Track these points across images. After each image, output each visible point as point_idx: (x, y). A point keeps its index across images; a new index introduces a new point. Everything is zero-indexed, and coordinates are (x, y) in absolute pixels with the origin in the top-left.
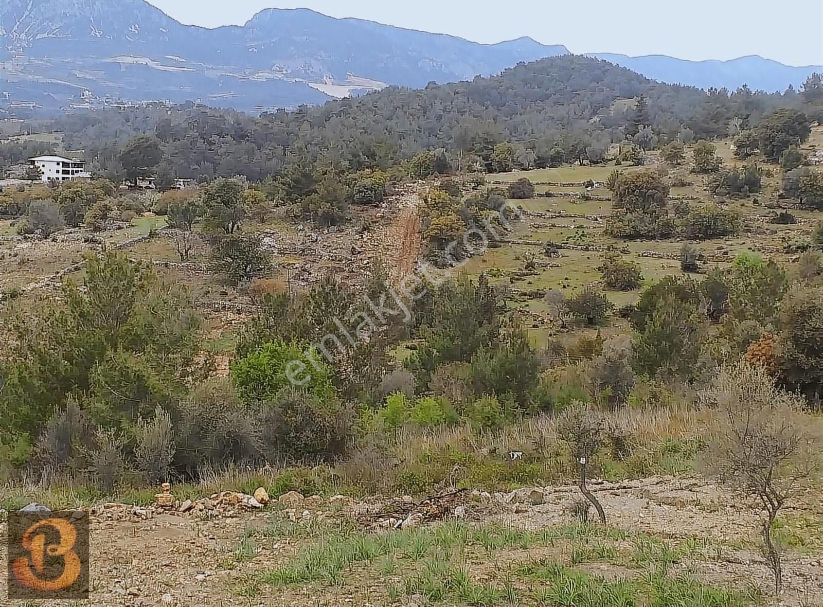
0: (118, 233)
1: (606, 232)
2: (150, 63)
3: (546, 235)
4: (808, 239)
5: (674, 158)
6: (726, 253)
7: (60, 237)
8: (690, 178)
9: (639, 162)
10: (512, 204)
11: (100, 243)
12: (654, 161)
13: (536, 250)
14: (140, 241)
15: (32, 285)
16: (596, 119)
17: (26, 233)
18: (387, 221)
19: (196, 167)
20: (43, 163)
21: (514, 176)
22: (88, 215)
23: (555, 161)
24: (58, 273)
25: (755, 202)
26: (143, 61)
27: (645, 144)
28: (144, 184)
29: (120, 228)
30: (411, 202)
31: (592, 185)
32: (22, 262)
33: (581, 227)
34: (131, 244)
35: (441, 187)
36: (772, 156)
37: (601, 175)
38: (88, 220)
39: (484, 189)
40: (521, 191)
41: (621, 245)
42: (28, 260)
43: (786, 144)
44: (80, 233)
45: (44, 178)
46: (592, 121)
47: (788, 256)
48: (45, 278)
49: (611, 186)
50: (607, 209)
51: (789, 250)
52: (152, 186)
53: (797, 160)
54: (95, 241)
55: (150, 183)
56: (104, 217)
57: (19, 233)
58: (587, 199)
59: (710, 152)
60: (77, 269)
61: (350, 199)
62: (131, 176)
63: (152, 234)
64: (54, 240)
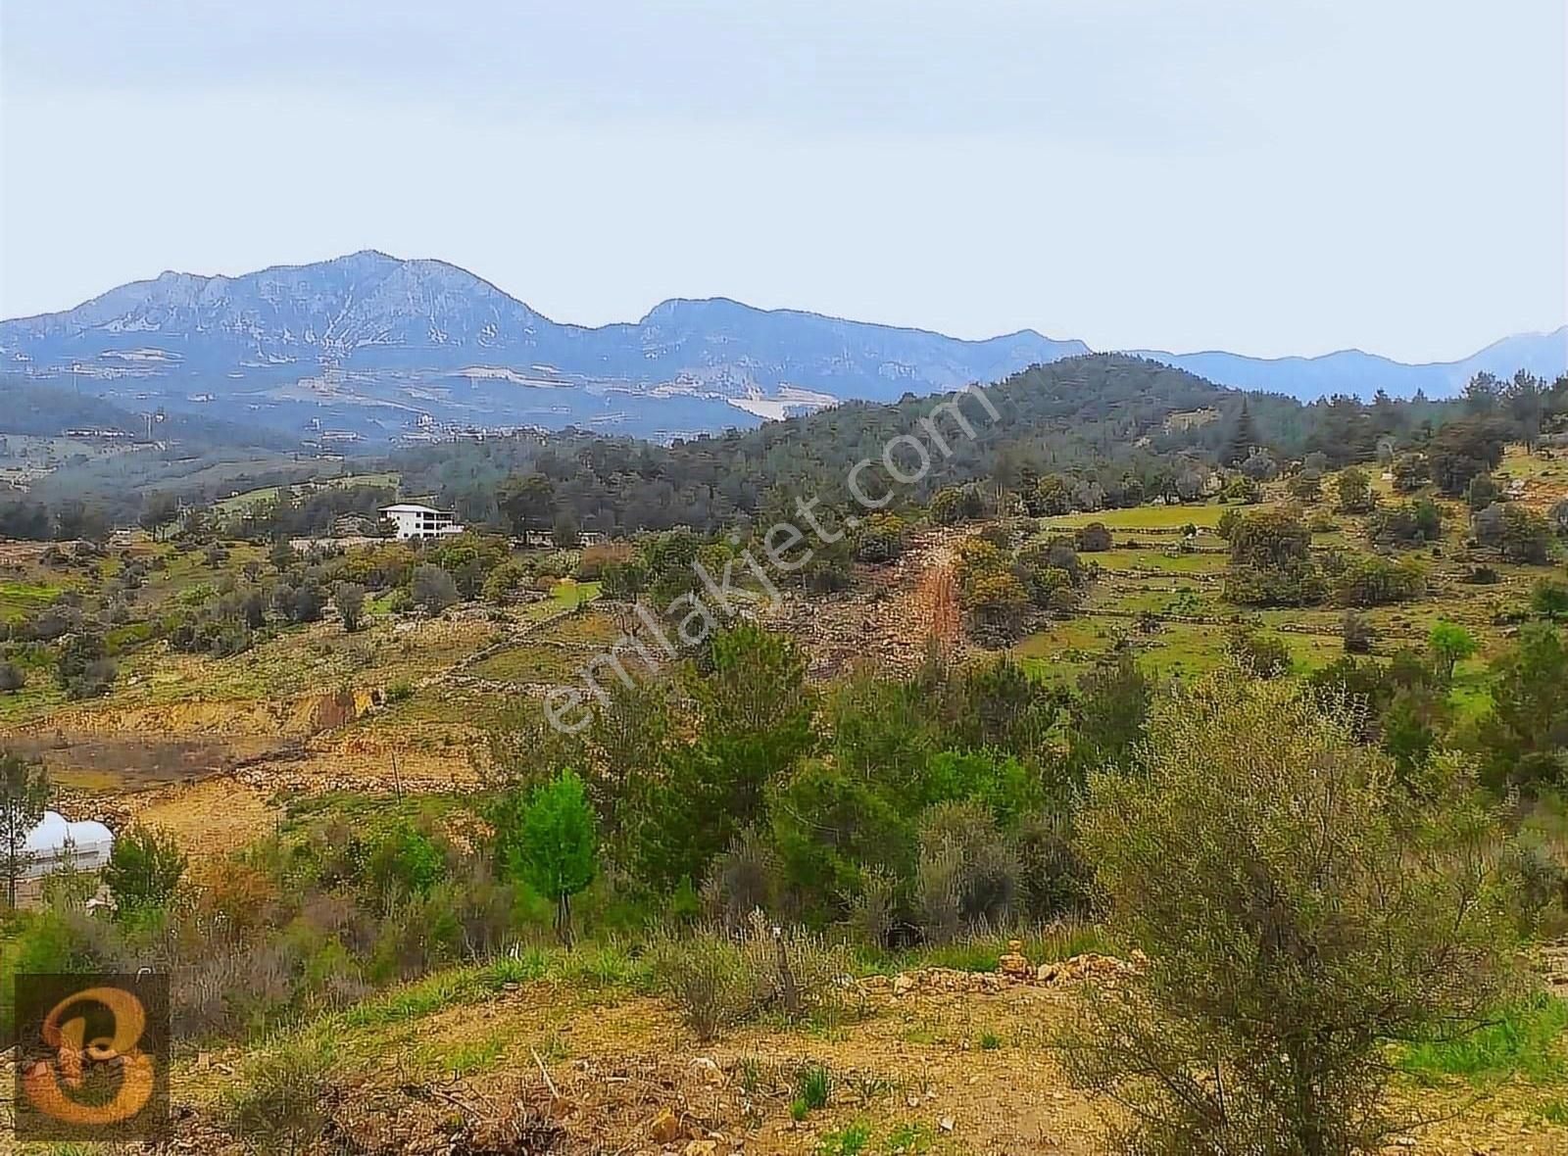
0: (534, 607)
1: (1224, 598)
2: (512, 377)
3: (1138, 604)
4: (1525, 606)
5: (1308, 492)
6: (1407, 626)
7: (455, 615)
8: (1336, 520)
9: (1254, 499)
10: (1085, 558)
11: (512, 622)
12: (1275, 498)
13: (1126, 623)
14: (565, 617)
15: (426, 681)
16: (1144, 440)
17: (403, 610)
18: (911, 585)
19: (591, 516)
20: (397, 515)
21: (1076, 521)
22: (490, 583)
23: (1129, 499)
24: (459, 663)
25: (1436, 552)
26: (502, 373)
27: (1260, 475)
28: (536, 541)
29: (535, 601)
30: (942, 558)
31: (1194, 532)
32: (408, 649)
33: (1187, 590)
34: (555, 622)
35: (981, 537)
36: (1451, 490)
37: (1210, 515)
38: (492, 589)
39: (1042, 538)
40: (1095, 540)
41: (1249, 615)
42: (415, 646)
43: (1471, 472)
44: (481, 610)
45: (400, 535)
46: (1140, 444)
47: (1499, 630)
48: (444, 671)
49: (1224, 533)
50: (1220, 564)
51: (1498, 622)
52: (548, 542)
53: (1487, 495)
54: (506, 619)
55: (544, 539)
56: (514, 586)
57: (393, 610)
58: (1189, 550)
59: (1363, 484)
60: (484, 657)
61: (855, 555)
62: (520, 530)
63: (583, 608)
64: (447, 618)
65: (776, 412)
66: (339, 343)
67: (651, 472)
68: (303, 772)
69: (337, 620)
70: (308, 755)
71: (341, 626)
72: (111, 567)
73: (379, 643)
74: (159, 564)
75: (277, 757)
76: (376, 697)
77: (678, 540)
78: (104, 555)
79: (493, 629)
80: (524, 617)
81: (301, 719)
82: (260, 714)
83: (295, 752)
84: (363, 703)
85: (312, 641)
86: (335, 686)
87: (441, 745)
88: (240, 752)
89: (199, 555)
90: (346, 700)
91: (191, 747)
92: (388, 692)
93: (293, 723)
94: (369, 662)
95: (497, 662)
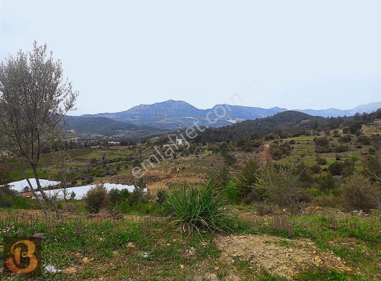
0: (202, 155)
1: (315, 151)
2: (192, 118)
3: (300, 152)
4: (367, 152)
5: (328, 134)
6: (346, 156)
7: (190, 156)
8: (333, 138)
9: (319, 135)
10: (291, 145)
11: (199, 157)
12: (322, 135)
13: (299, 156)
14: (207, 156)
15: (187, 166)
16: (298, 125)
17: (182, 155)
18: (262, 150)
21: (289, 139)
22: (195, 151)
23: (298, 135)
25: (351, 143)
26: (191, 118)
27: (320, 131)
29: (202, 154)
30: (267, 146)
31: (309, 141)
32: (184, 161)
33: (308, 150)
34: (205, 157)
35: (274, 142)
36: (353, 133)
37: (311, 138)
39: (284, 142)
40: (292, 142)
41: (319, 154)
43: (356, 130)
44: (194, 155)
46: (297, 125)
47: (363, 156)
48: (189, 165)
49: (314, 140)
50: (314, 146)
51: (362, 155)
53: (359, 134)
56: (199, 151)
58: (308, 144)
59: (337, 132)
60: (195, 163)
61: (253, 146)
62: (197, 142)
63: (209, 155)
64: (189, 157)
65: (234, 122)
66: (166, 114)
67: (215, 132)
68: (171, 180)
69: (173, 157)
70: (171, 178)
71: (173, 158)
72: (137, 149)
73: (179, 161)
74: (144, 149)
75: (166, 178)
76: (180, 169)
77: (224, 144)
78: (136, 148)
79: (196, 158)
80: (201, 156)
81: (169, 172)
82: (163, 171)
83: (168, 177)
84: (178, 170)
85: (169, 160)
86: (174, 167)
87: (190, 176)
88: (161, 177)
89: (150, 147)
90: (176, 169)
91: (153, 176)
92: (182, 168)
93: (168, 173)
94: (178, 163)
95: (197, 163)
